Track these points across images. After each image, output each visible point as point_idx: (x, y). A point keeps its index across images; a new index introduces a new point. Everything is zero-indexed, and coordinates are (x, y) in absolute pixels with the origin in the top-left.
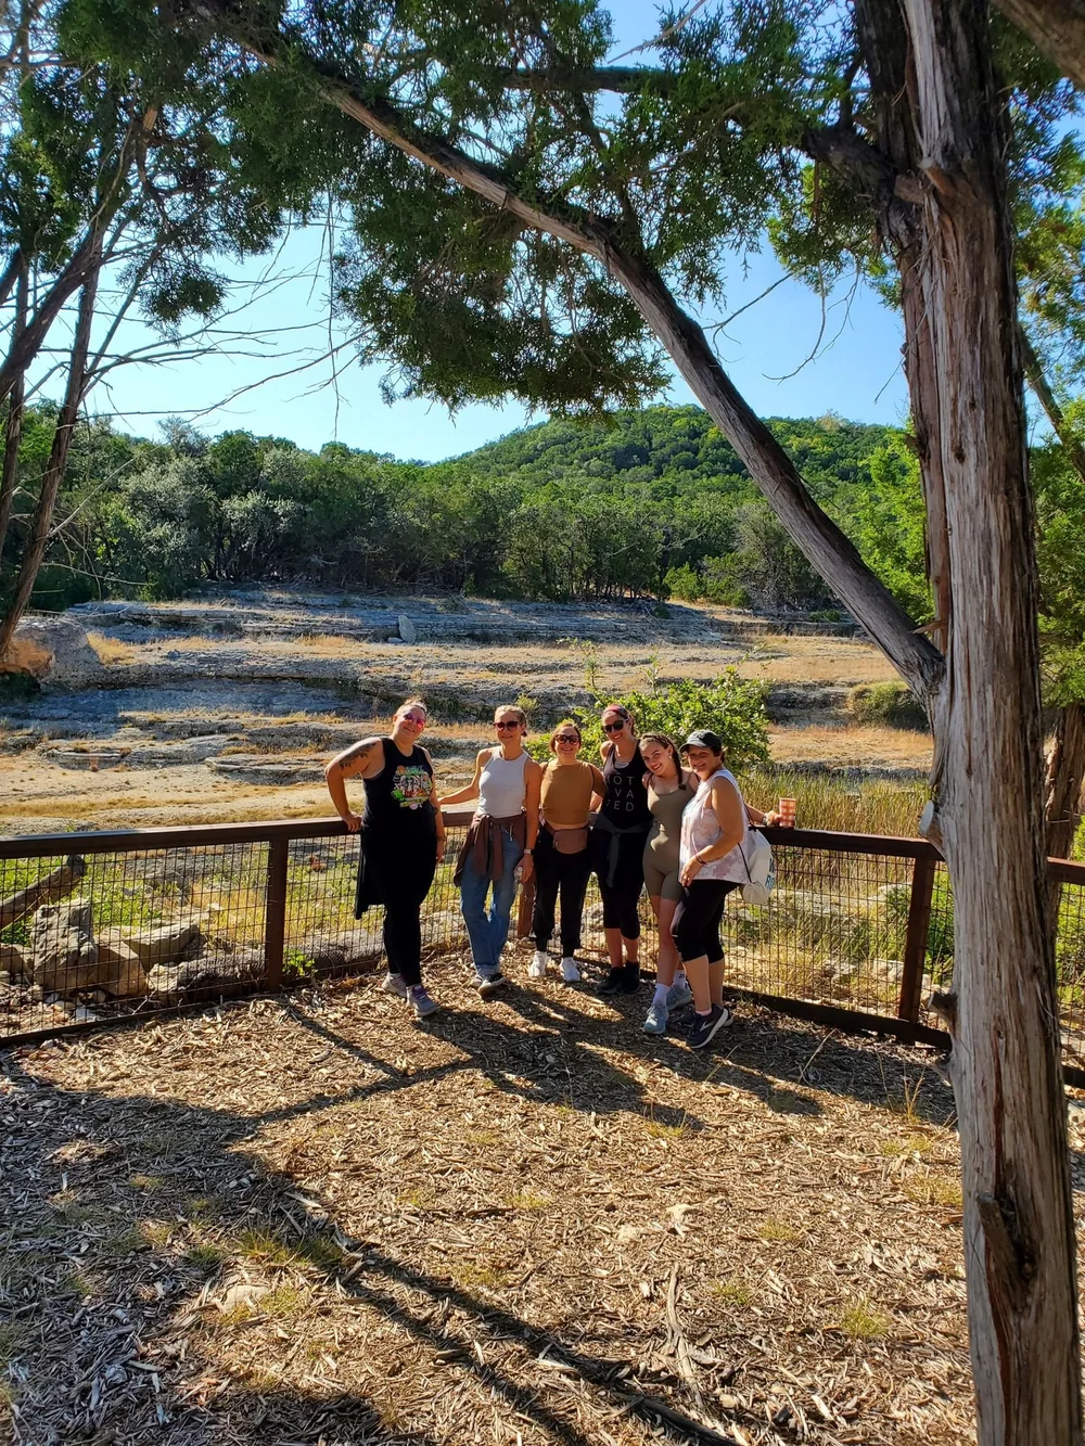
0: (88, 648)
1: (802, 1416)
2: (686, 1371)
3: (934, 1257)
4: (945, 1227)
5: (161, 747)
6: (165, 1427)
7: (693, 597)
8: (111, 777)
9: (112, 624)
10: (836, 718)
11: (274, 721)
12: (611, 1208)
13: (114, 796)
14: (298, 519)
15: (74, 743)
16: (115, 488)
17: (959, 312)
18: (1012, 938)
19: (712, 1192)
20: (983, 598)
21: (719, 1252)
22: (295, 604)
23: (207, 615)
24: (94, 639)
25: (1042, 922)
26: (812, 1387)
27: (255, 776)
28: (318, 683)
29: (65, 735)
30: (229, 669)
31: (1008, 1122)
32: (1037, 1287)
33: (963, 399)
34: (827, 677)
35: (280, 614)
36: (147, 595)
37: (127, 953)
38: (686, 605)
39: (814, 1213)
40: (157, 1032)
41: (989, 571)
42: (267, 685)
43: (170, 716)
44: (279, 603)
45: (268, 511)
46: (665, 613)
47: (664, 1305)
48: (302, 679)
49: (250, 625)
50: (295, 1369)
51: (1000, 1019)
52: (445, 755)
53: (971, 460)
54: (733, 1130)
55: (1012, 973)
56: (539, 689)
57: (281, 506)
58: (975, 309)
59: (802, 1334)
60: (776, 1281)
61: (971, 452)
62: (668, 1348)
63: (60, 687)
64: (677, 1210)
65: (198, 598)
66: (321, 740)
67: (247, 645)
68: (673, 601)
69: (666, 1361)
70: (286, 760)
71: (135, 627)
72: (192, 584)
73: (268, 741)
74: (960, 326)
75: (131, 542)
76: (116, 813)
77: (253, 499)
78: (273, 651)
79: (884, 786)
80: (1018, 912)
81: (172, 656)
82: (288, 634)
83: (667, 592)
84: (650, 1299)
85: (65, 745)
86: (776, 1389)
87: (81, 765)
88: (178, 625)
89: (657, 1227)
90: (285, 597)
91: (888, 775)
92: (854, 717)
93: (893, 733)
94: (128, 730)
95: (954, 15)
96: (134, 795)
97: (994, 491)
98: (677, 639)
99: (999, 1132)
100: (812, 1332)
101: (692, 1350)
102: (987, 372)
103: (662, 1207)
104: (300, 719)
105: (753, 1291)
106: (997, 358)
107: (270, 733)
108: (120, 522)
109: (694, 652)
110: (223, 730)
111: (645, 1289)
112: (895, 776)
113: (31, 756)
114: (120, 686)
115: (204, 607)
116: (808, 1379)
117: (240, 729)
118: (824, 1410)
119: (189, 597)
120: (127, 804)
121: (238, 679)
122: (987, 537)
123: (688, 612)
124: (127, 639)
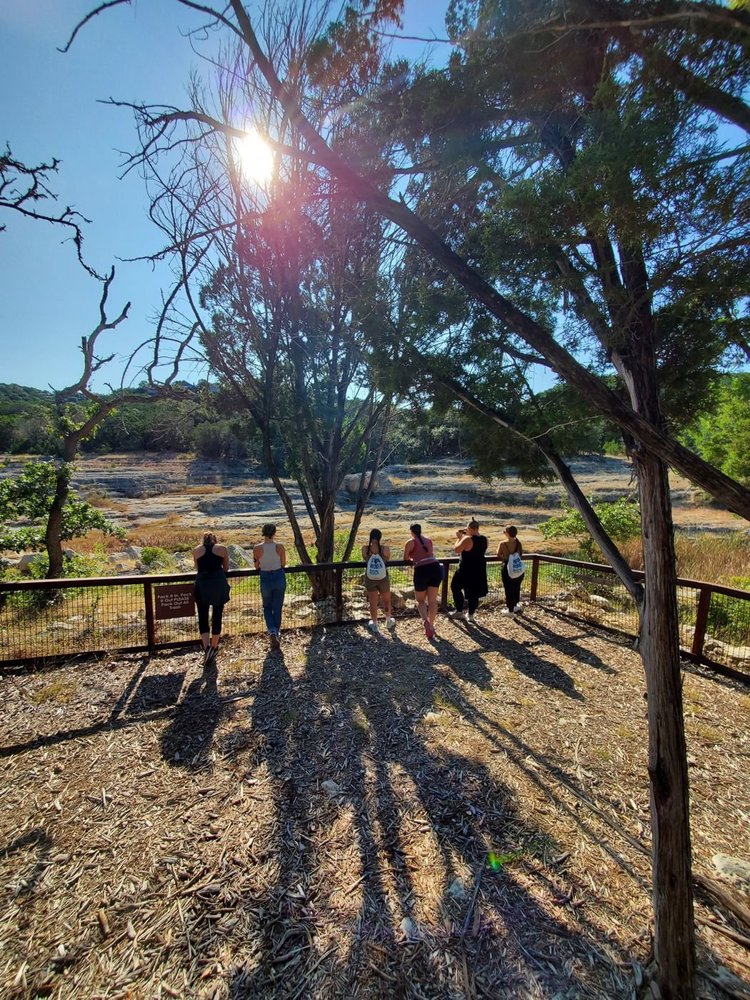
0: (389, 481)
1: (624, 805)
2: (580, 777)
3: (694, 758)
4: (703, 746)
5: (411, 514)
6: (409, 751)
7: (616, 454)
8: (395, 523)
9: (396, 473)
10: (684, 505)
11: (447, 505)
12: (557, 710)
13: (396, 530)
14: (457, 434)
15: (385, 512)
16: (397, 428)
17: (647, 492)
18: (663, 688)
19: (599, 712)
20: (654, 581)
21: (598, 736)
22: (455, 464)
23: (426, 469)
24: (390, 478)
25: (675, 685)
26: (631, 796)
27: (441, 524)
28: (463, 492)
29: (382, 509)
30: (432, 487)
31: (661, 747)
32: (669, 800)
33: (648, 520)
34: (681, 487)
35: (449, 468)
36: (406, 462)
37: (400, 595)
38: (613, 457)
39: (641, 729)
40: (408, 622)
41: (656, 573)
42: (445, 493)
43: (414, 503)
44: (450, 464)
45: (446, 432)
46: (603, 461)
47: (574, 751)
48: (456, 491)
49: (440, 472)
50: (447, 743)
51: (659, 713)
52: (508, 518)
53: (650, 539)
54: (610, 688)
55: (663, 700)
56: (547, 493)
57: (451, 430)
58: (652, 493)
59: (629, 775)
60: (620, 753)
61: (650, 536)
62: (574, 767)
63: (380, 493)
64: (583, 716)
65: (423, 463)
66: (464, 512)
67: (439, 479)
68: (607, 456)
69: (572, 772)
70: (451, 519)
71: (403, 474)
72: (421, 458)
73: (445, 512)
74: (647, 497)
75: (403, 446)
76: (397, 535)
77: (442, 428)
78: (446, 480)
79: (709, 535)
80: (665, 681)
81: (414, 483)
82: (452, 474)
83: (604, 452)
84: (569, 748)
85: (382, 513)
86: (615, 792)
87: (386, 519)
88: (416, 472)
89: (574, 721)
90: (452, 461)
91: (710, 530)
92: (694, 504)
93: (714, 511)
94: (401, 508)
95: (645, 402)
96: (402, 529)
97: (658, 549)
98: (609, 471)
99: (658, 748)
100: (633, 775)
101: (583, 770)
102: (656, 512)
103: (578, 714)
104: (456, 504)
105: (610, 753)
106: (660, 509)
107: (446, 509)
108: (399, 439)
109: (617, 477)
110: (430, 508)
111: (567, 744)
112: (715, 531)
113: (372, 516)
114: (399, 494)
115: (425, 466)
116: (629, 792)
117: (436, 508)
118: (634, 806)
119: (420, 463)
120: (400, 533)
121: (435, 490)
122: (655, 563)
123: (614, 460)
124: (401, 477)
